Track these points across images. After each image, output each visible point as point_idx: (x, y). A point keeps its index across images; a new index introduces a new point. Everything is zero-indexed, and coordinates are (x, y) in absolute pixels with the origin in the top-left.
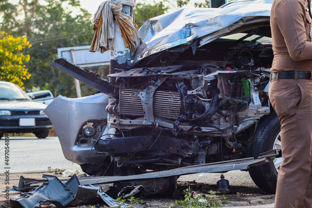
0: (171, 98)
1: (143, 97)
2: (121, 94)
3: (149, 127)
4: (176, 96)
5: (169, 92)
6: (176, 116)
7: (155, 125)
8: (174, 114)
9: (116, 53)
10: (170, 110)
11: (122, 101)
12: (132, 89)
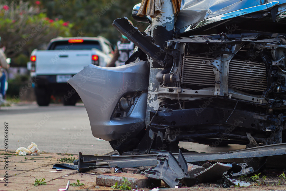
0: (250, 68)
1: (218, 66)
2: (185, 62)
3: (221, 98)
4: (256, 66)
5: (248, 61)
6: (255, 87)
7: (228, 97)
8: (253, 85)
9: (165, 18)
10: (248, 81)
11: (185, 69)
12: (200, 57)
